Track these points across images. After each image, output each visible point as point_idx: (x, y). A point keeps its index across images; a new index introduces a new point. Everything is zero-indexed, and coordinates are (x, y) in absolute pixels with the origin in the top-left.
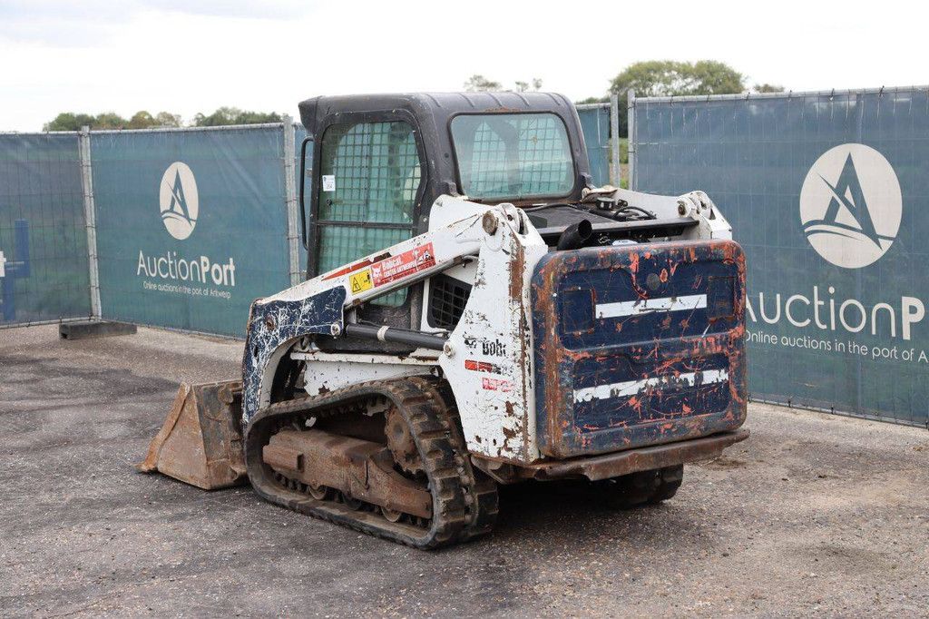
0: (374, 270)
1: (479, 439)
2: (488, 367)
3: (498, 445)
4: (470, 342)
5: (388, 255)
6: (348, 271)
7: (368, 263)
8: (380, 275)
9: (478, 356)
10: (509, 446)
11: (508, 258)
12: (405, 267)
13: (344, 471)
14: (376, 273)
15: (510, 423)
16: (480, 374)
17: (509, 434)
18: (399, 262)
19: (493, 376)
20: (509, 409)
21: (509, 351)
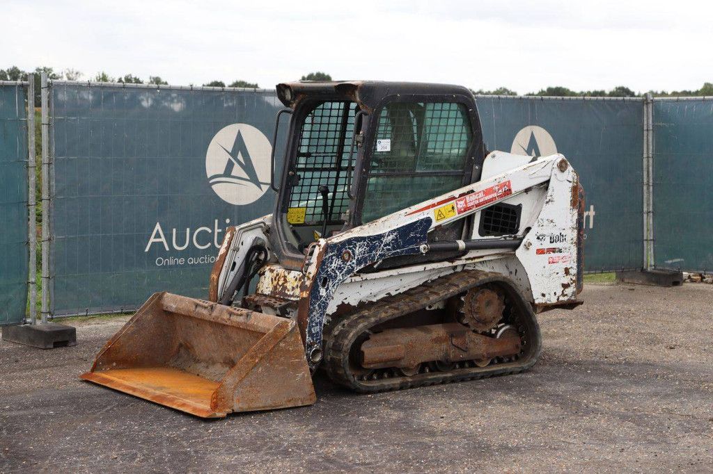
0: (459, 203)
1: (543, 295)
2: (553, 250)
3: (557, 295)
4: (541, 238)
5: (472, 191)
6: (433, 206)
7: (453, 198)
8: (464, 205)
9: (547, 244)
10: (565, 293)
11: (571, 185)
12: (487, 198)
13: (444, 346)
14: (461, 204)
15: (566, 280)
16: (546, 256)
17: (565, 286)
18: (481, 195)
19: (557, 254)
20: (567, 271)
21: (568, 238)
